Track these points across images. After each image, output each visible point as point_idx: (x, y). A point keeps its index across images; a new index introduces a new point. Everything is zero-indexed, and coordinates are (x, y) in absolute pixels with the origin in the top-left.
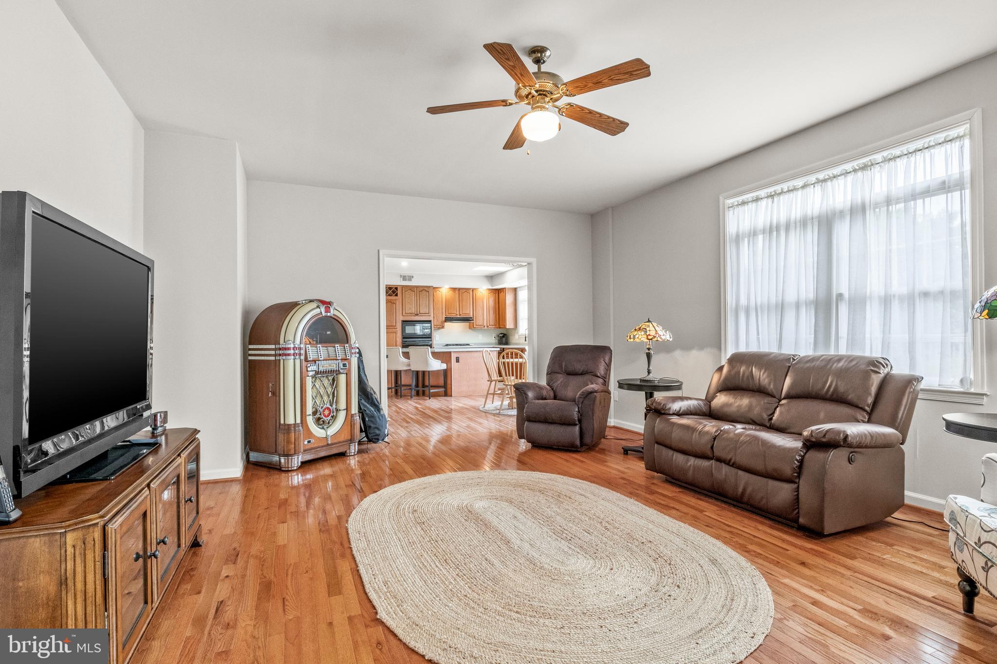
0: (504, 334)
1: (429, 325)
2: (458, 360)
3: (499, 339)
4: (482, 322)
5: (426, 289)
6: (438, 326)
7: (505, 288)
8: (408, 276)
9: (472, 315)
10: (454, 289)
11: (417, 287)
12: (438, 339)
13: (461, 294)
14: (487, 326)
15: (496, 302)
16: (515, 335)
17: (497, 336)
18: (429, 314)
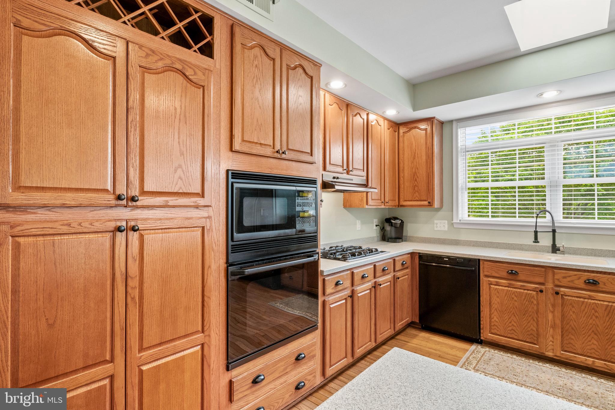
9: (365, 178)
13: (350, 118)
15: (394, 152)
16: (436, 221)
17: (382, 223)
18: (312, 155)
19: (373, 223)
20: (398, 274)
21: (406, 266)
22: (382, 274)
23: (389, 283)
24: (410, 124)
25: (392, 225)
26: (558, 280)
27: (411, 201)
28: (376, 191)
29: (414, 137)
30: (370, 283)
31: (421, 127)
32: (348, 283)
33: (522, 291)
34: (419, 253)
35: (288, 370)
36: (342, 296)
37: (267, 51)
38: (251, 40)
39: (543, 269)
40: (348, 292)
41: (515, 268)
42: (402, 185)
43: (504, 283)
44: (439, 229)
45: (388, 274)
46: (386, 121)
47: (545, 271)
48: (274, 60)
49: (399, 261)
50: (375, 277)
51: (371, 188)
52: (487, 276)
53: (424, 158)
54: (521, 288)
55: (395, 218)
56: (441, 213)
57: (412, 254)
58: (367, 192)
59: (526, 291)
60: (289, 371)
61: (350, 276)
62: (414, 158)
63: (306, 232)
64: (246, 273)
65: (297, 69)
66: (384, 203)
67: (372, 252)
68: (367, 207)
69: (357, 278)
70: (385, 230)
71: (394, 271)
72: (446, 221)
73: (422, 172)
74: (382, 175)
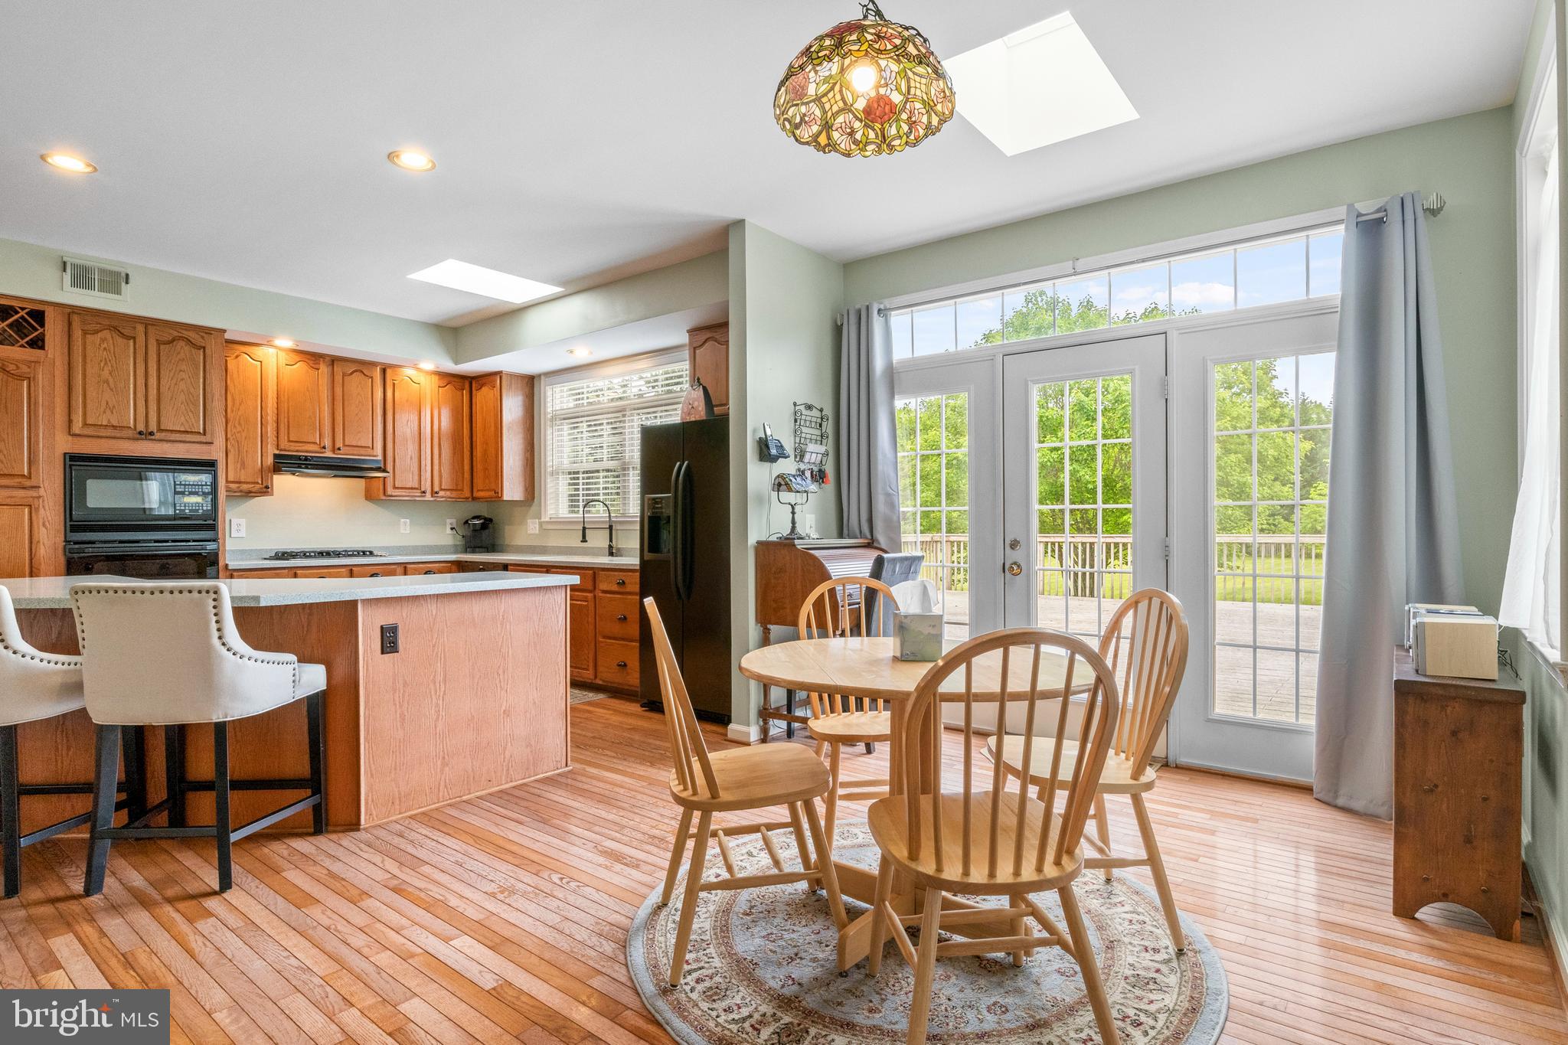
0: (485, 519)
1: (205, 478)
2: (389, 641)
3: (469, 533)
4: (416, 478)
5: (192, 335)
6: (245, 487)
7: (499, 373)
8: (102, 271)
9: (380, 458)
10: (313, 358)
11: (149, 323)
12: (243, 534)
13: (339, 378)
14: (434, 493)
17: (461, 525)
18: (204, 435)
19: (445, 525)
24: (482, 379)
27: (483, 490)
29: (484, 397)
31: (490, 384)
37: (124, 330)
38: (98, 323)
42: (476, 469)
46: (433, 376)
48: (135, 338)
55: (476, 517)
65: (175, 341)
66: (431, 492)
68: (384, 498)
73: (492, 450)
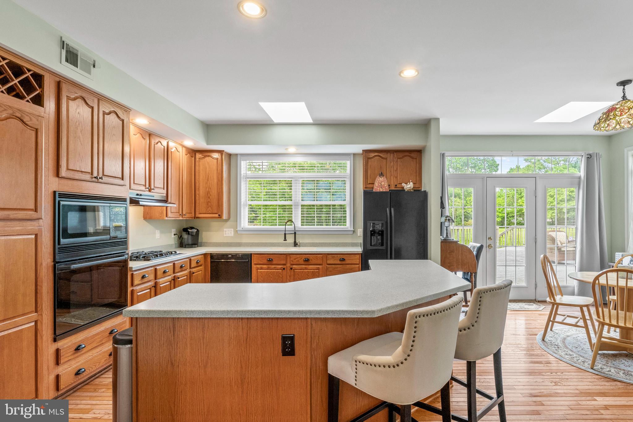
1: (123, 210)
5: (118, 111)
7: (221, 152)
9: (165, 195)
11: (99, 98)
13: (152, 146)
15: (191, 174)
16: (225, 230)
17: (180, 232)
18: (123, 179)
19: (171, 232)
20: (193, 270)
21: (200, 264)
22: (180, 270)
23: (186, 277)
24: (205, 152)
25: (189, 234)
26: (292, 261)
27: (205, 213)
28: (175, 206)
29: (208, 163)
30: (170, 277)
31: (214, 156)
32: (152, 277)
33: (275, 270)
34: (211, 253)
35: (103, 342)
36: (147, 286)
37: (88, 101)
38: (75, 93)
39: (285, 256)
40: (151, 284)
41: (271, 257)
42: (198, 201)
43: (265, 267)
44: (228, 235)
45: (185, 270)
46: (184, 148)
47: (286, 257)
48: (92, 108)
49: (194, 260)
50: (174, 273)
51: (170, 203)
52: (255, 264)
53: (216, 181)
54: (275, 269)
55: (192, 228)
56: (228, 223)
57: (205, 255)
58: (167, 207)
59: (277, 270)
60: (105, 342)
61: (153, 272)
62: (208, 180)
63: (118, 238)
64: (72, 268)
65: (111, 114)
66: (182, 215)
67: (172, 253)
68: (166, 218)
69: (159, 273)
70: (183, 238)
71: (190, 268)
72: (233, 229)
73: (214, 192)
74: (180, 192)
